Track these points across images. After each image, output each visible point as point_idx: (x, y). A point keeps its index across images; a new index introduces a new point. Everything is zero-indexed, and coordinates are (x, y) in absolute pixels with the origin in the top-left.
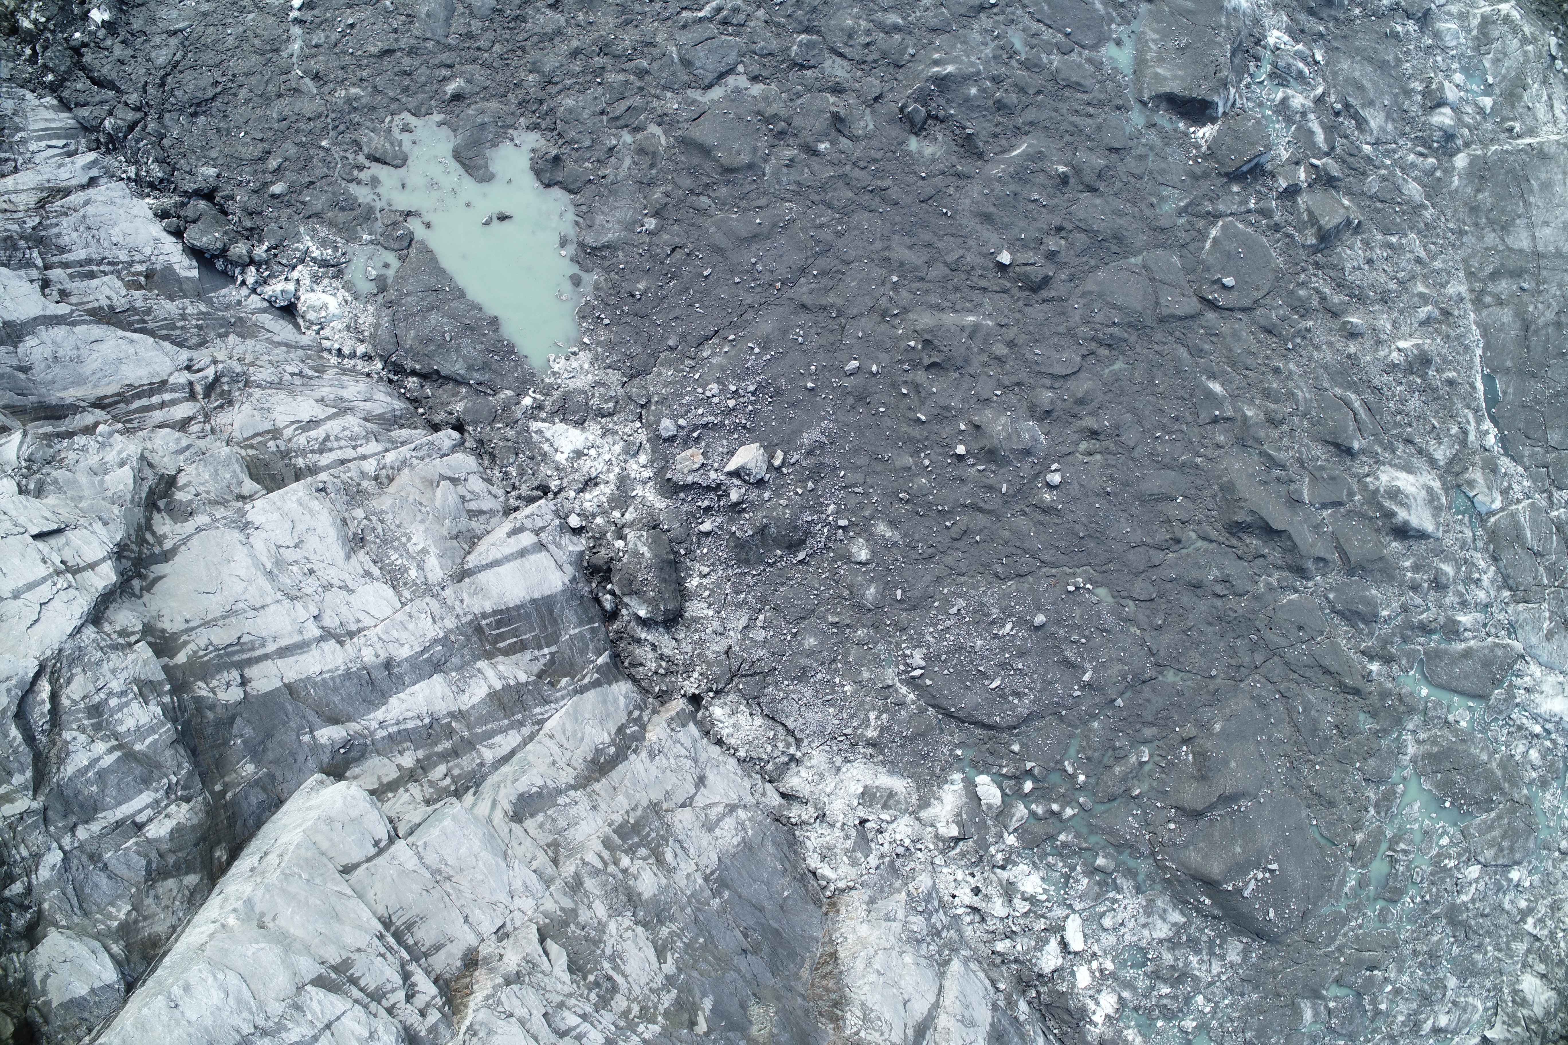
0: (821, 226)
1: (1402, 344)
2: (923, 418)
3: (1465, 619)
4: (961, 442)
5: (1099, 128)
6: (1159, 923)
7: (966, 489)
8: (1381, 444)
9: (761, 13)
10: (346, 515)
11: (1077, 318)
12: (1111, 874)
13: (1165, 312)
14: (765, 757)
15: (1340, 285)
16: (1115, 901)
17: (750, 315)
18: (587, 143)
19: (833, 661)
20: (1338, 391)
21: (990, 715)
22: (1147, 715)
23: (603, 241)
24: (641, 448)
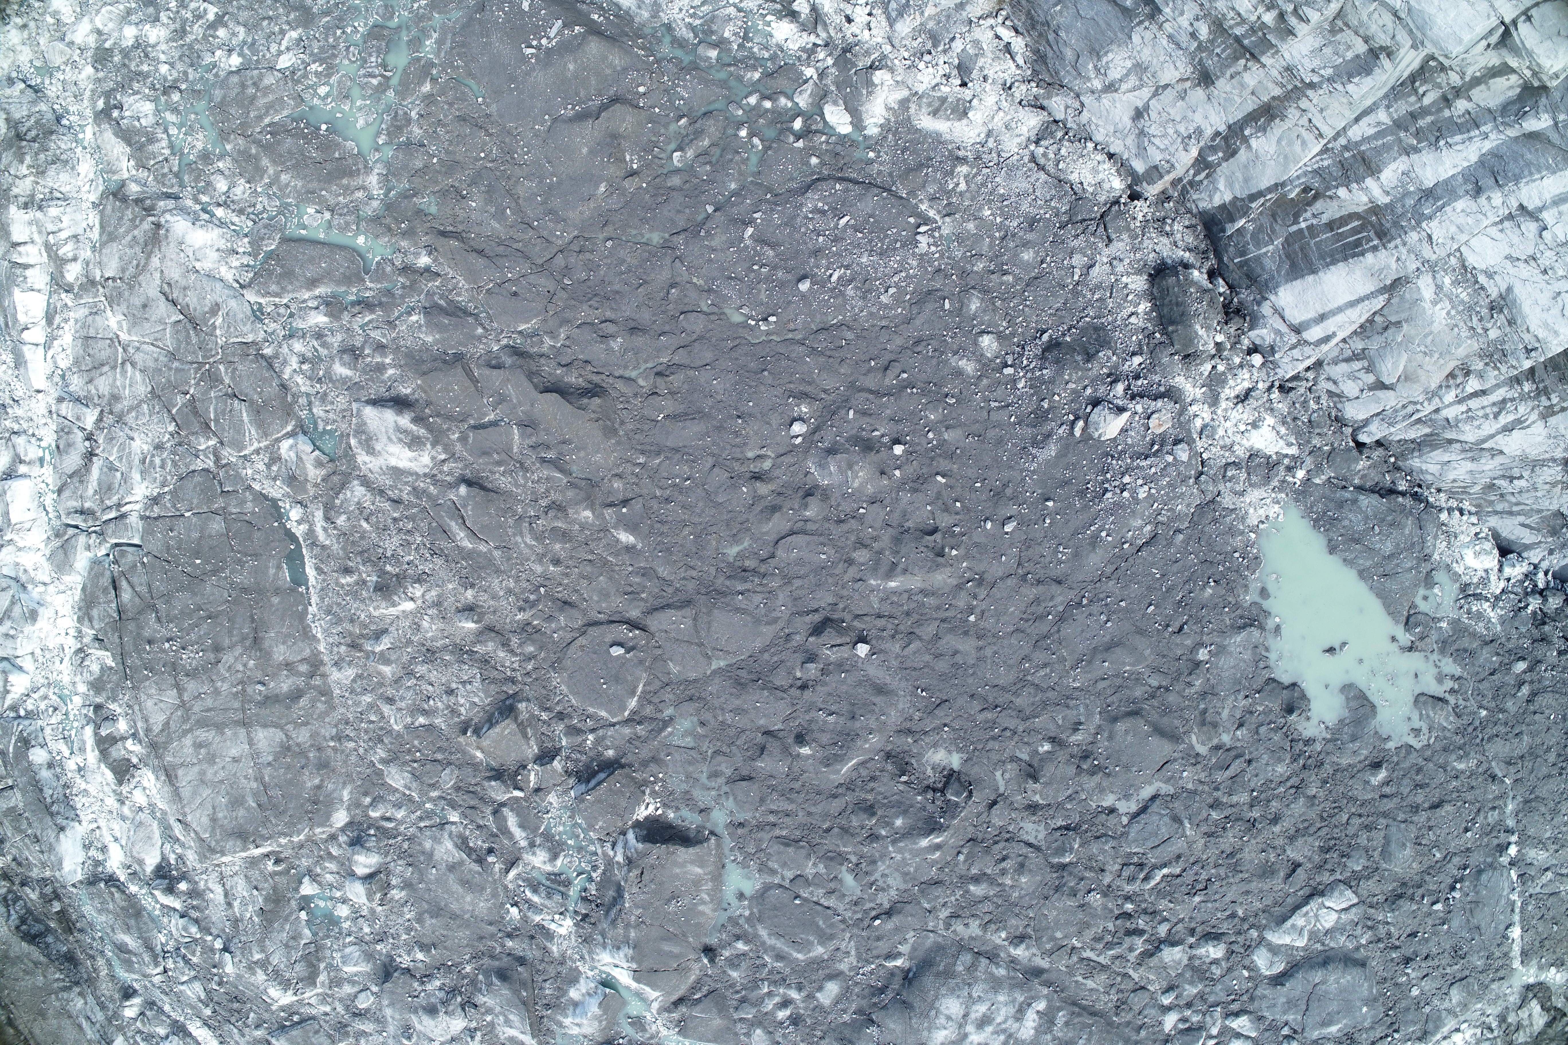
0: (1045, 665)
1: (409, 606)
2: (939, 478)
3: (316, 319)
4: (898, 458)
5: (762, 800)
7: (888, 412)
8: (429, 496)
9: (1107, 880)
10: (1508, 329)
11: (781, 596)
12: (700, 43)
13: (688, 612)
14: (1066, 143)
15: (485, 662)
16: (691, 16)
17: (1109, 570)
18: (1263, 730)
19: (1003, 239)
20: (483, 548)
21: (846, 190)
22: (678, 198)
23: (1244, 634)
24: (1201, 433)
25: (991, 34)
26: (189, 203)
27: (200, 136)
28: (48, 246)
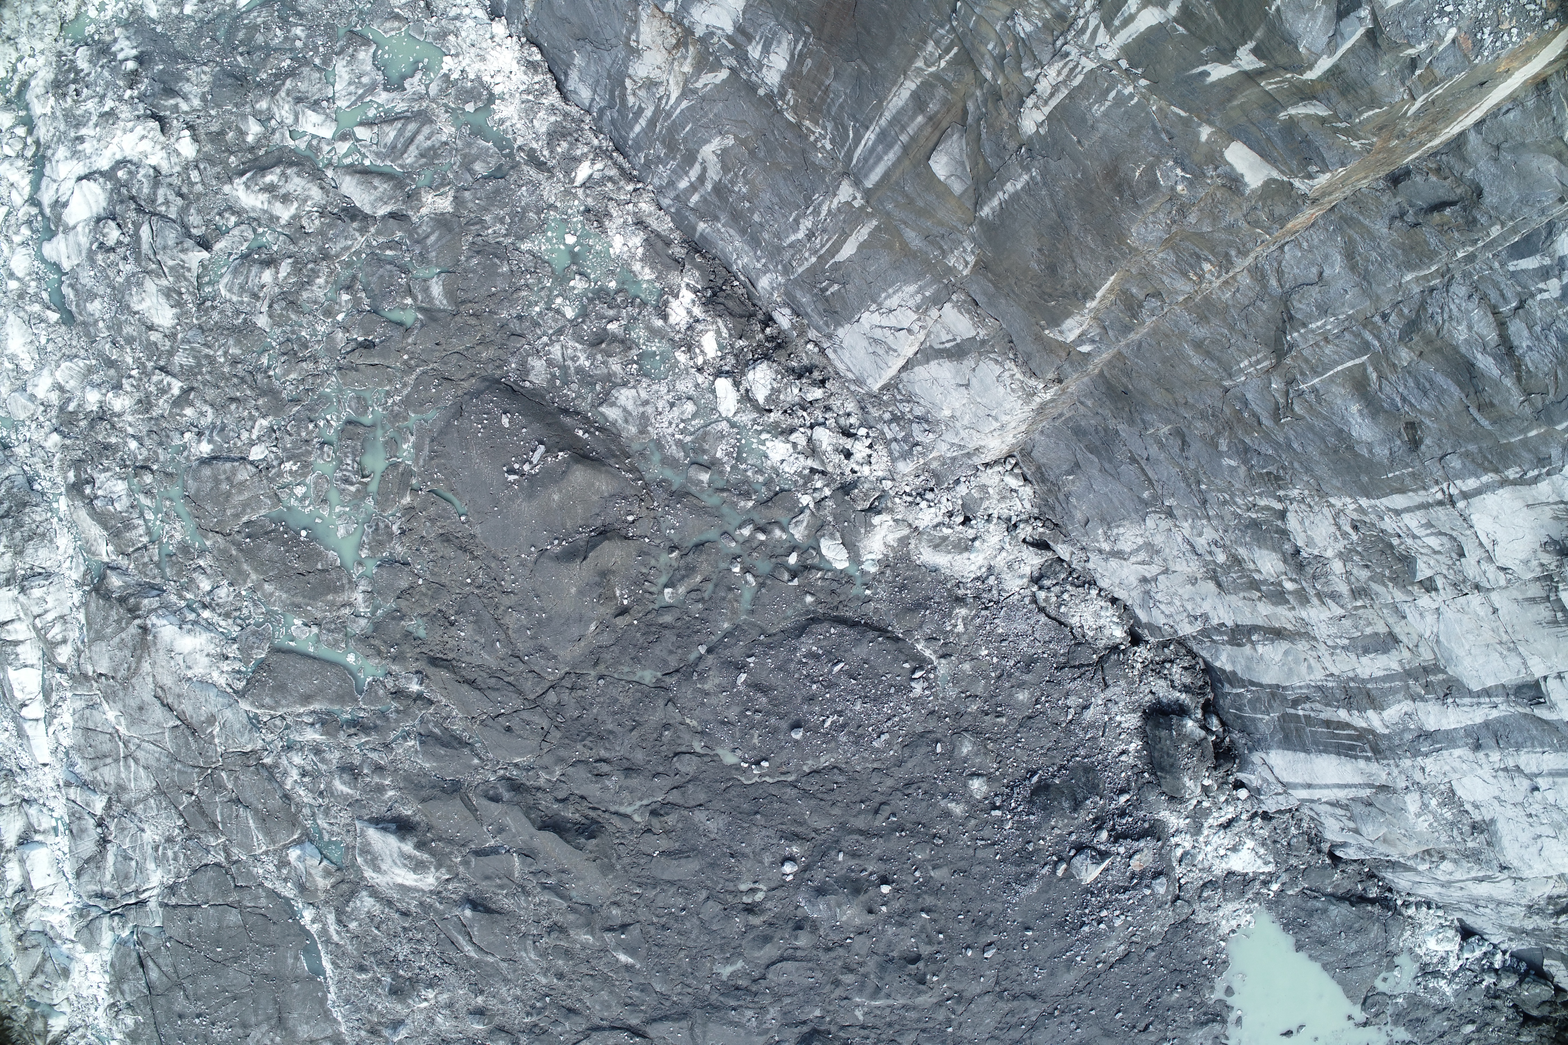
1: (423, 1005)
2: (924, 915)
3: (312, 735)
4: (885, 897)
6: (630, 407)
7: (877, 852)
8: (436, 911)
10: (1486, 848)
11: (772, 1010)
12: (691, 463)
13: (684, 1024)
14: (1069, 587)
16: (683, 431)
17: (1081, 985)
19: (999, 677)
20: (490, 959)
21: (841, 635)
22: (670, 637)
23: (1206, 1029)
24: (1180, 861)
25: (997, 479)
26: (174, 598)
27: (178, 525)
28: (34, 627)
